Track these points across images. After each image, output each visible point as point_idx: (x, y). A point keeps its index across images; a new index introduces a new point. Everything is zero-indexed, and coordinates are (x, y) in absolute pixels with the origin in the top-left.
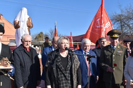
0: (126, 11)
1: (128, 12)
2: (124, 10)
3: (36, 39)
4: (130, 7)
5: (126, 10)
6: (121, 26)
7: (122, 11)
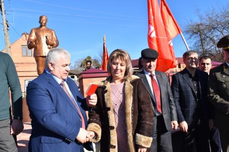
0: (207, 17)
1: (209, 18)
2: (204, 16)
3: (81, 66)
4: (213, 10)
5: (207, 15)
6: (201, 40)
7: (201, 18)
